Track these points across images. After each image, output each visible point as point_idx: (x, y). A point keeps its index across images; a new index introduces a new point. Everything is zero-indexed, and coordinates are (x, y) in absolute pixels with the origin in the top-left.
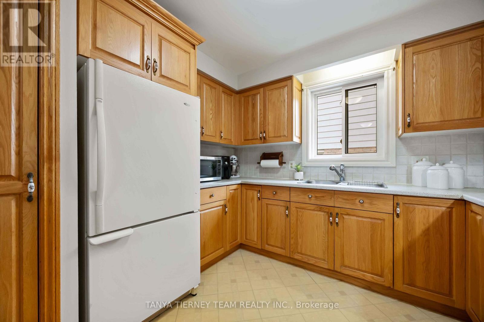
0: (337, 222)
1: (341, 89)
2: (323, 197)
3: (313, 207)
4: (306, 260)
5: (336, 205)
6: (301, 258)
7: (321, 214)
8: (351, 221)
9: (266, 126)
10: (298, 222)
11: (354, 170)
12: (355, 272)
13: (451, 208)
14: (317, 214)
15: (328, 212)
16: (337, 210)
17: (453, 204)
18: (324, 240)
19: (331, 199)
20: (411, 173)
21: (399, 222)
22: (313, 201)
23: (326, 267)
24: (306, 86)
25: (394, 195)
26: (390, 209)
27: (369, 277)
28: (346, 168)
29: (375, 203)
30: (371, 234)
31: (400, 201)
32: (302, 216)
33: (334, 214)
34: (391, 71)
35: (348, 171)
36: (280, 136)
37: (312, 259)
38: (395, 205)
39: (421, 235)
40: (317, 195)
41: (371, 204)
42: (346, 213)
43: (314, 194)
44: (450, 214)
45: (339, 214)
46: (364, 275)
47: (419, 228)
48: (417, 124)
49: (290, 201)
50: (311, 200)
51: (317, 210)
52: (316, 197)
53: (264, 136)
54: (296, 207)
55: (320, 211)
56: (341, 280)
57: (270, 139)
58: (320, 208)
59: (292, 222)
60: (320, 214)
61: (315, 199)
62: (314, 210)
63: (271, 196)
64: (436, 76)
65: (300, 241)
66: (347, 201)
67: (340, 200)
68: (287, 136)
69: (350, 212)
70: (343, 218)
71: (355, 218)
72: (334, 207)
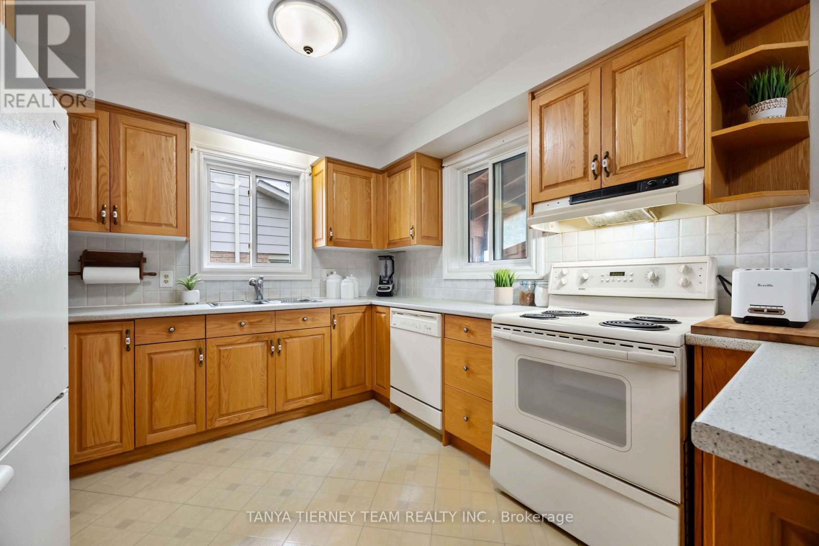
0: (280, 349)
1: (250, 172)
2: (261, 321)
3: (246, 339)
4: (236, 421)
5: (278, 329)
6: (227, 421)
7: (258, 346)
8: (294, 344)
9: (119, 196)
10: (222, 367)
11: (271, 285)
12: (299, 401)
13: (364, 312)
14: (252, 347)
15: (267, 341)
16: (278, 335)
17: (366, 309)
18: (262, 379)
19: (271, 322)
20: (325, 287)
21: (335, 332)
22: (246, 330)
23: (265, 414)
24: (197, 146)
25: (331, 308)
26: (328, 322)
27: (311, 400)
28: (264, 283)
29: (316, 318)
30: (314, 353)
31: (336, 312)
32: (228, 356)
33: (275, 341)
34: (307, 175)
35: (265, 285)
36: (160, 225)
37: (243, 415)
38: (332, 317)
39: (349, 340)
40: (252, 321)
41: (313, 320)
42: (289, 337)
43: (247, 320)
44: (364, 316)
45: (281, 339)
46: (307, 401)
47: (348, 334)
48: (336, 239)
49: (206, 339)
50: (243, 328)
51: (253, 342)
52: (251, 323)
53: (116, 216)
54: (217, 346)
55: (257, 341)
56: (281, 422)
57: (130, 225)
58: (257, 338)
59: (210, 371)
60: (256, 346)
61: (249, 326)
62: (248, 343)
63: (163, 337)
64: (347, 199)
65: (224, 396)
66: (290, 322)
67: (282, 321)
68: (175, 225)
69: (293, 333)
70: (286, 343)
71: (298, 339)
72: (275, 332)
